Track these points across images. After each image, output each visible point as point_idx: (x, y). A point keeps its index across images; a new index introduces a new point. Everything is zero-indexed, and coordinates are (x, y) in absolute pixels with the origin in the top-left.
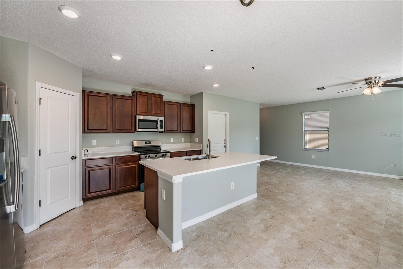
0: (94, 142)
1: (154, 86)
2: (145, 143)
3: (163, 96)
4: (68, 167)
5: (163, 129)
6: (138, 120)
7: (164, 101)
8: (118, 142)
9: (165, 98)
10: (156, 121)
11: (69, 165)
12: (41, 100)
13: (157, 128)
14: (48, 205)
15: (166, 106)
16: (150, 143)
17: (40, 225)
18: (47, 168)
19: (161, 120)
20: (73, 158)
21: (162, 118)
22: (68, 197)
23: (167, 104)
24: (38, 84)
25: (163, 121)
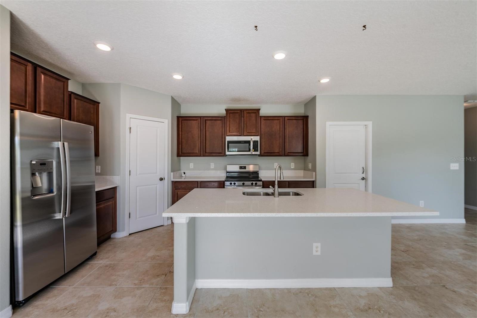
0: (192, 165)
1: (246, 100)
2: (240, 168)
3: (258, 110)
4: (156, 187)
5: (258, 151)
6: (228, 141)
7: (261, 116)
8: (212, 166)
9: (263, 113)
10: (249, 142)
11: (158, 185)
12: (131, 129)
13: (249, 150)
14: (137, 218)
15: (263, 122)
16: (245, 168)
17: (130, 233)
18: (137, 187)
19: (254, 141)
20: (161, 179)
21: (257, 138)
22: (156, 213)
23: (265, 120)
24: (129, 116)
25: (258, 141)
